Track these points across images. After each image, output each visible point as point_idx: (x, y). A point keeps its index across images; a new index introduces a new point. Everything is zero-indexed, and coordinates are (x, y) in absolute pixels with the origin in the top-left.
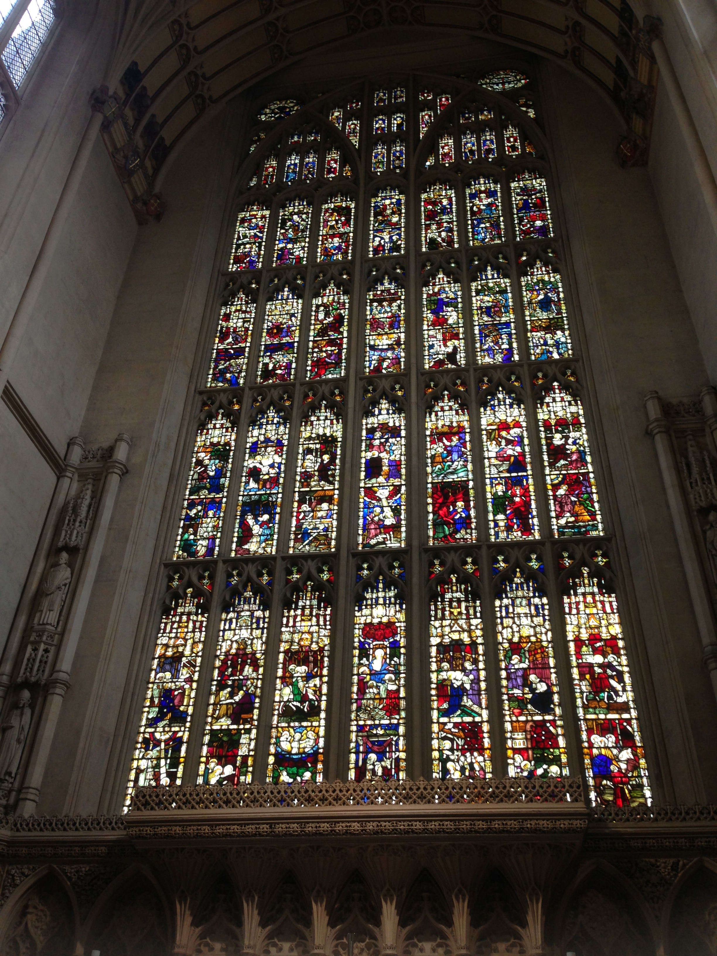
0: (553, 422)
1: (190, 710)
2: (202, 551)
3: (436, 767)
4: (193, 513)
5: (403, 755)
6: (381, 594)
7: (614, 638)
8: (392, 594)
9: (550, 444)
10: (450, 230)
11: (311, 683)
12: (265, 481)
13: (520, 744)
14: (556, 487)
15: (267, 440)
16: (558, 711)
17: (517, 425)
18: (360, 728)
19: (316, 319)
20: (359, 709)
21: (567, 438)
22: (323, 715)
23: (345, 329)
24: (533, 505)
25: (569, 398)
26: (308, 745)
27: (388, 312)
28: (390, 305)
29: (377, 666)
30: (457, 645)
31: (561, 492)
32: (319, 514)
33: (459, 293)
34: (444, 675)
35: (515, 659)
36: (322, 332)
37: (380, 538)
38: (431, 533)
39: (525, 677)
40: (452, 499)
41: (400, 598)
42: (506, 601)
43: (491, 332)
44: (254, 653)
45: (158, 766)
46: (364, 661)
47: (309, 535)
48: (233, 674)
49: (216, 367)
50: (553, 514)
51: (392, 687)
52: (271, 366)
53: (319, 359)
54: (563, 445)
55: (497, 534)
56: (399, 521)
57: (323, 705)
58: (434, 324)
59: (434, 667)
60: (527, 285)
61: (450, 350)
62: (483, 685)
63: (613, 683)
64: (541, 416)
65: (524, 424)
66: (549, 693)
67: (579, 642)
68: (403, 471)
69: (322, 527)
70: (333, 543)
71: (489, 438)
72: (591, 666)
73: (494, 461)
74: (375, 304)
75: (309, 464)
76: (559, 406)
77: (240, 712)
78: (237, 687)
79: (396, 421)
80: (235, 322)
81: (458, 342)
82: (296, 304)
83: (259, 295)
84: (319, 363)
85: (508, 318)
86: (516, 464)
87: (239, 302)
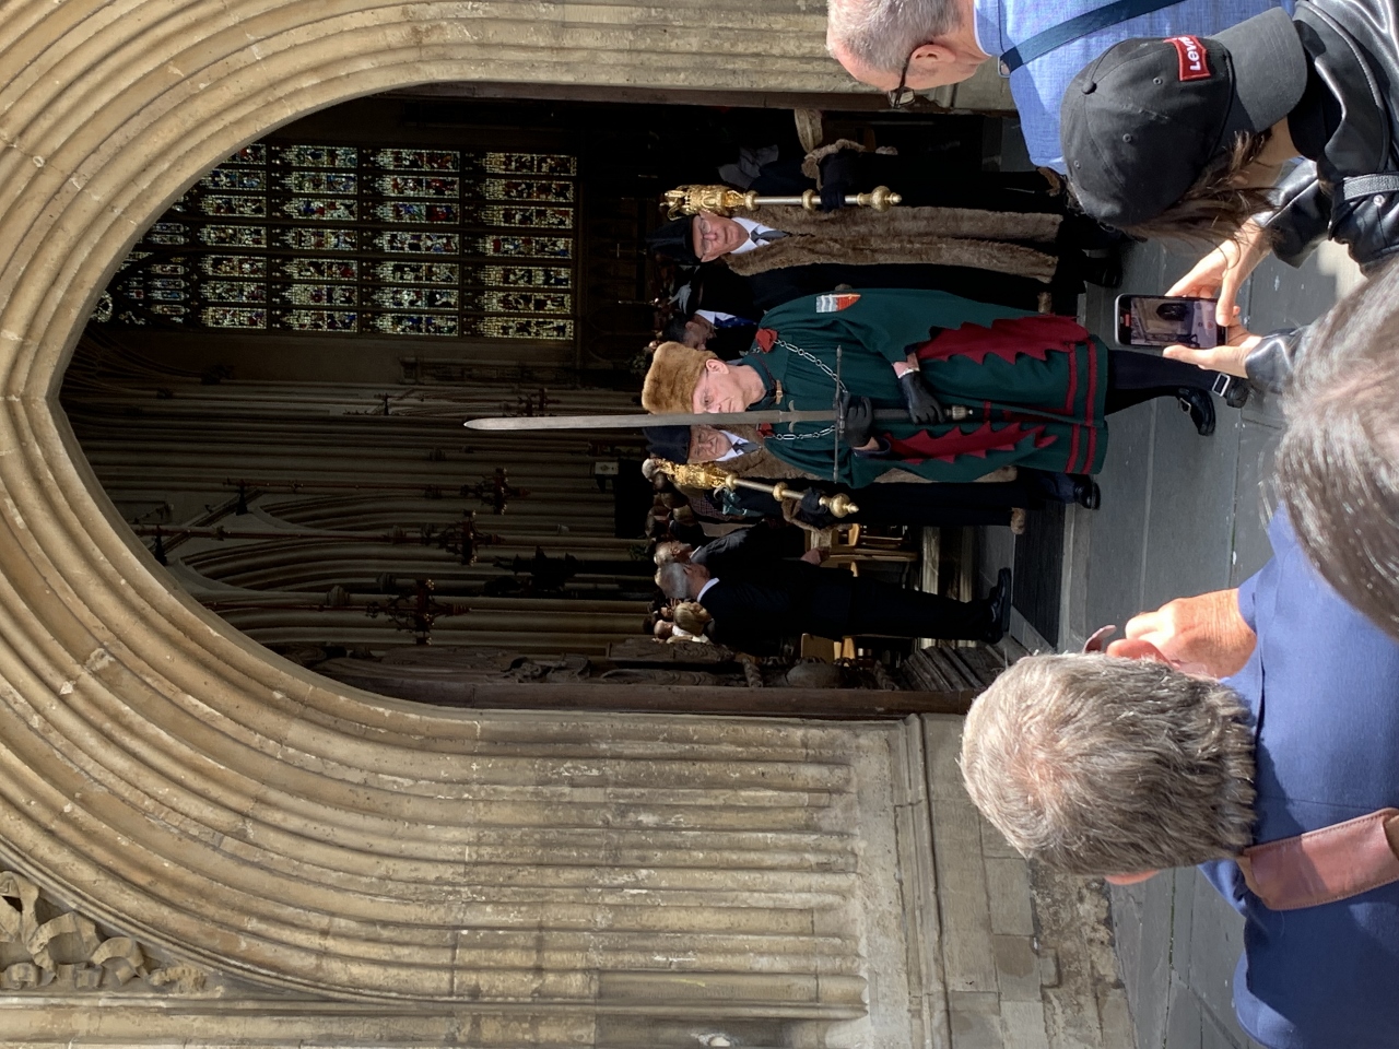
0: (395, 163)
1: (526, 319)
2: (453, 323)
3: (551, 226)
4: (433, 330)
5: (547, 238)
6: (480, 245)
7: (505, 156)
8: (481, 240)
9: (408, 167)
10: (246, 201)
11: (517, 273)
12: (417, 297)
13: (544, 196)
14: (433, 168)
15: (393, 298)
16: (533, 181)
17: (395, 180)
18: (536, 254)
19: (311, 276)
20: (528, 254)
21: (405, 159)
22: (530, 268)
23: (320, 261)
24: (442, 178)
25: (382, 154)
26: (541, 273)
27: (310, 239)
28: (305, 236)
29: (511, 247)
30: (505, 216)
31: (436, 166)
32: (438, 271)
33: (301, 199)
34: (517, 222)
35: (512, 194)
36: (321, 273)
37: (453, 245)
38: (452, 223)
39: (519, 191)
40: (435, 213)
41: (483, 236)
42: (487, 195)
43: (333, 186)
44: (504, 296)
45: (546, 329)
46: (509, 252)
47: (449, 275)
48: (512, 304)
49: (340, 328)
50: (447, 171)
51: (521, 241)
52: (344, 299)
53: (341, 274)
54: (410, 161)
55: (455, 195)
56: (445, 236)
57: (526, 268)
58: (323, 214)
59: (513, 225)
60: (299, 163)
61: (343, 207)
62: (522, 207)
63: (523, 160)
65: (395, 176)
66: (526, 184)
67: (506, 170)
68: (418, 233)
69: (445, 270)
70: (454, 265)
71: (402, 193)
72: (516, 167)
73: (416, 192)
74: (303, 244)
75: (409, 277)
76: (386, 159)
77: (527, 300)
78: (517, 302)
79: (387, 236)
80: (307, 321)
81: (338, 203)
82: (296, 288)
83: (288, 307)
84: (344, 274)
85: (324, 176)
86: (418, 183)
87: (292, 321)
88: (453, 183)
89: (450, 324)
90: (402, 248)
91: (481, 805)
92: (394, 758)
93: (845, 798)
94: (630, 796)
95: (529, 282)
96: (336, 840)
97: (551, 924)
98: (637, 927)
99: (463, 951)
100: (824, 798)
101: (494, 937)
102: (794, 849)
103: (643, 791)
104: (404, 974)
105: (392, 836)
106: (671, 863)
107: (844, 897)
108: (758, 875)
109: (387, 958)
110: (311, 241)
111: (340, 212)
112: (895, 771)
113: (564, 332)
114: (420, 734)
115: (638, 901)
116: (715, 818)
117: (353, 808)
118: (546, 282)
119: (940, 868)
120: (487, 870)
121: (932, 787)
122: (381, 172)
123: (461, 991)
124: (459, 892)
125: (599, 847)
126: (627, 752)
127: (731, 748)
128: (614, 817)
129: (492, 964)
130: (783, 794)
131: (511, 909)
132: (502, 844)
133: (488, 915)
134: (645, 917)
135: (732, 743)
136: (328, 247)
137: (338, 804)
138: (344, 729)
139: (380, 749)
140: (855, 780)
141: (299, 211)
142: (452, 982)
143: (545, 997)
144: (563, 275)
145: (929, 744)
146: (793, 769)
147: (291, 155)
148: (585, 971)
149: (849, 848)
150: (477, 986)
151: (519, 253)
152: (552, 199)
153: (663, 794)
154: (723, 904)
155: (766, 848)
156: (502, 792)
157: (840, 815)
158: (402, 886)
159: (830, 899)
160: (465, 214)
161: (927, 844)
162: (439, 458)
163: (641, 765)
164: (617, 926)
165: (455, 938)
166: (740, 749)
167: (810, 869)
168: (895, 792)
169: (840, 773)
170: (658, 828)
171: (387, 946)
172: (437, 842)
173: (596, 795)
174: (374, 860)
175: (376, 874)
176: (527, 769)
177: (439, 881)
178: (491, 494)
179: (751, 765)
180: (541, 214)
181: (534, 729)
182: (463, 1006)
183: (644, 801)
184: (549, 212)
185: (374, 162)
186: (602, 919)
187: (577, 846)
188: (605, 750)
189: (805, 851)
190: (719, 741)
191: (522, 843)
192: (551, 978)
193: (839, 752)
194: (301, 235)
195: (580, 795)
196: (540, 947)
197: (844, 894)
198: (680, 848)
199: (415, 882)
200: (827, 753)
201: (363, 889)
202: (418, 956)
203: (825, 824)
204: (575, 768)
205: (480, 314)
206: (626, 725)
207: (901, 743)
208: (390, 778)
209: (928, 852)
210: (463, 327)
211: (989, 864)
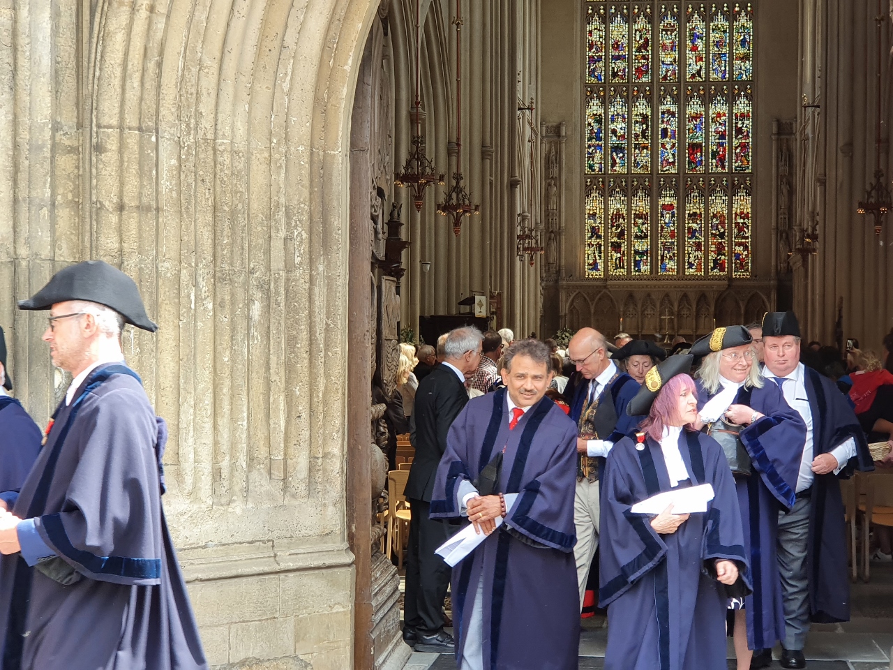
0: (739, 115)
1: (603, 234)
2: (597, 169)
3: (687, 255)
4: (590, 151)
5: (676, 252)
6: (668, 192)
7: (748, 213)
8: (672, 192)
9: (736, 126)
11: (644, 226)
12: (619, 136)
13: (713, 249)
14: (736, 148)
15: (618, 114)
16: (726, 238)
17: (724, 115)
18: (662, 243)
19: (635, 40)
20: (661, 236)
21: (743, 123)
22: (649, 238)
23: (649, 48)
24: (727, 157)
25: (747, 102)
26: (645, 248)
27: (669, 39)
28: (671, 35)
29: (667, 221)
30: (695, 214)
31: (738, 151)
32: (643, 155)
33: (704, 30)
34: (690, 225)
35: (715, 220)
36: (639, 50)
37: (667, 168)
38: (687, 167)
39: (717, 226)
40: (695, 151)
41: (676, 195)
42: (713, 198)
43: (717, 58)
44: (622, 214)
45: (594, 253)
46: (662, 218)
47: (639, 164)
48: (616, 222)
49: (589, 67)
50: (734, 161)
51: (672, 229)
52: (616, 70)
53: (638, 67)
54: (741, 127)
55: (712, 169)
56: (675, 160)
57: (649, 234)
58: (692, 50)
59: (687, 222)
60: (736, 28)
61: (698, 68)
62: (703, 229)
63: (745, 229)
64: (734, 111)
65: (727, 115)
66: (724, 232)
67: (736, 214)
68: (677, 136)
69: (644, 161)
70: (649, 169)
71: (713, 122)
72: (739, 223)
73: (714, 134)
74: (664, 33)
75: (637, 129)
76: (742, 106)
77: (620, 235)
78: (618, 226)
79: (673, 108)
80: (595, 37)
81: (703, 64)
82: (625, 27)
83: (606, 20)
84: (638, 69)
85: (726, 50)
86: (722, 136)
87: (596, 23)
88: (723, 167)
89: (597, 167)
90: (663, 122)
91: (266, 155)
92: (307, 74)
93: (279, 494)
94: (277, 293)
95: (637, 237)
96: (234, 19)
97: (160, 220)
98: (160, 300)
99: (137, 138)
100: (278, 474)
101: (148, 166)
102: (233, 446)
103: (282, 304)
104: (116, 82)
105: (239, 72)
106: (218, 332)
107: (190, 494)
108: (209, 412)
109: (130, 66)
110: (667, 39)
111: (694, 67)
112: (305, 539)
113: (592, 269)
114: (329, 98)
115: (184, 301)
116: (258, 372)
117: (263, 36)
118: (637, 252)
119: (220, 582)
120: (210, 160)
121: (291, 575)
122: (731, 100)
123: (101, 135)
124: (189, 133)
125: (231, 264)
126: (316, 290)
127: (322, 388)
128: (257, 279)
129: (126, 164)
130: (282, 436)
131: (174, 182)
132: (233, 174)
133: (168, 161)
134: (168, 308)
135: (326, 388)
136: (662, 55)
137: (265, 21)
138: (333, 27)
139: (316, 61)
140: (296, 503)
141: (693, 29)
142: (110, 127)
143: (97, 214)
144: (643, 268)
145: (330, 571)
146: (305, 445)
147: (743, 20)
148: (121, 250)
149: (234, 498)
150: (105, 150)
151: (662, 228)
152: (712, 256)
153: (279, 323)
154: (182, 381)
155: (233, 420)
156: (278, 174)
157: (263, 489)
158: (194, 81)
159: (189, 480)
160: (695, 178)
161: (240, 571)
162: (484, 155)
163: (304, 302)
164: (161, 282)
165: (149, 130)
166: (321, 395)
167: (215, 462)
168: (286, 541)
169: (302, 488)
170: (249, 319)
171: (141, 68)
172: (234, 113)
173: (278, 263)
174: (218, 55)
175: (205, 58)
176: (299, 196)
177: (199, 114)
178: (454, 201)
179: (308, 405)
180: (698, 246)
181: (335, 204)
182: (88, 137)
183: (273, 305)
184: (700, 254)
185: (739, 96)
186: (166, 267)
187: (232, 244)
188: (317, 268)
189: (232, 456)
190: (327, 376)
191: (235, 192)
192: (114, 219)
193: (320, 487)
194: (672, 31)
195: (277, 245)
196: (142, 209)
197: (193, 494)
198: (232, 340)
199: (197, 94)
200: (319, 476)
201: (191, 45)
202: (132, 95)
203: (254, 475)
204: (301, 242)
205: (606, 193)
206: (340, 288)
207: (330, 546)
208: (289, 71)
209: (234, 573)
210: (595, 177)
211: (224, 629)
